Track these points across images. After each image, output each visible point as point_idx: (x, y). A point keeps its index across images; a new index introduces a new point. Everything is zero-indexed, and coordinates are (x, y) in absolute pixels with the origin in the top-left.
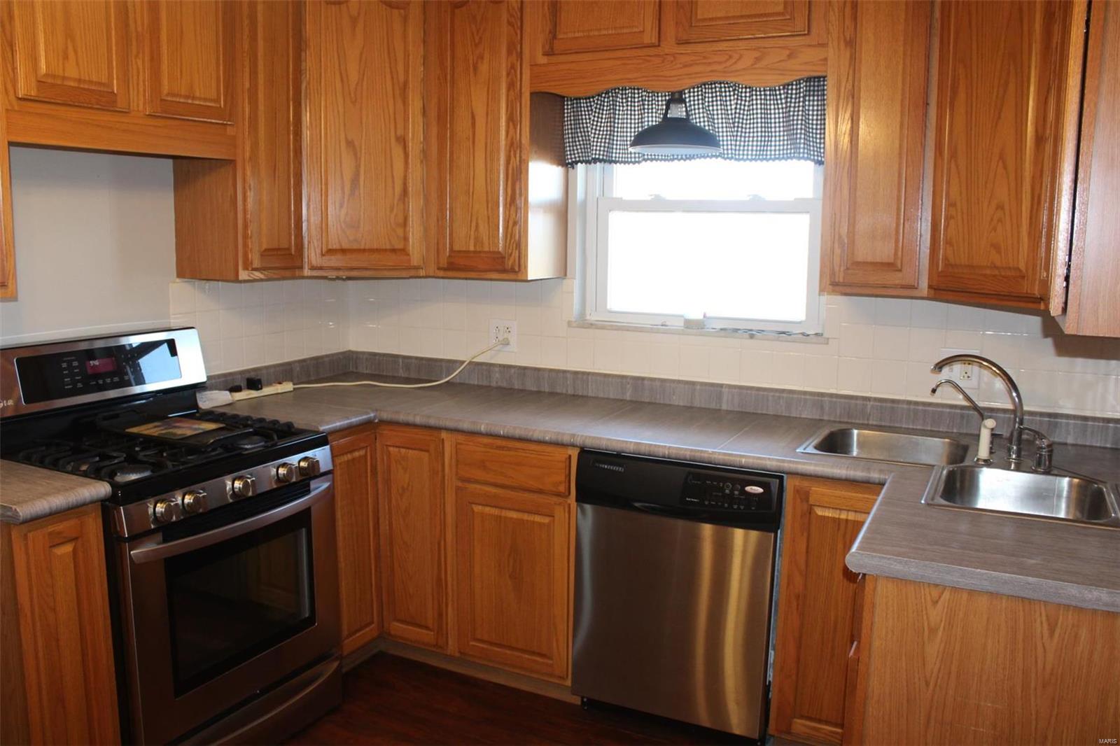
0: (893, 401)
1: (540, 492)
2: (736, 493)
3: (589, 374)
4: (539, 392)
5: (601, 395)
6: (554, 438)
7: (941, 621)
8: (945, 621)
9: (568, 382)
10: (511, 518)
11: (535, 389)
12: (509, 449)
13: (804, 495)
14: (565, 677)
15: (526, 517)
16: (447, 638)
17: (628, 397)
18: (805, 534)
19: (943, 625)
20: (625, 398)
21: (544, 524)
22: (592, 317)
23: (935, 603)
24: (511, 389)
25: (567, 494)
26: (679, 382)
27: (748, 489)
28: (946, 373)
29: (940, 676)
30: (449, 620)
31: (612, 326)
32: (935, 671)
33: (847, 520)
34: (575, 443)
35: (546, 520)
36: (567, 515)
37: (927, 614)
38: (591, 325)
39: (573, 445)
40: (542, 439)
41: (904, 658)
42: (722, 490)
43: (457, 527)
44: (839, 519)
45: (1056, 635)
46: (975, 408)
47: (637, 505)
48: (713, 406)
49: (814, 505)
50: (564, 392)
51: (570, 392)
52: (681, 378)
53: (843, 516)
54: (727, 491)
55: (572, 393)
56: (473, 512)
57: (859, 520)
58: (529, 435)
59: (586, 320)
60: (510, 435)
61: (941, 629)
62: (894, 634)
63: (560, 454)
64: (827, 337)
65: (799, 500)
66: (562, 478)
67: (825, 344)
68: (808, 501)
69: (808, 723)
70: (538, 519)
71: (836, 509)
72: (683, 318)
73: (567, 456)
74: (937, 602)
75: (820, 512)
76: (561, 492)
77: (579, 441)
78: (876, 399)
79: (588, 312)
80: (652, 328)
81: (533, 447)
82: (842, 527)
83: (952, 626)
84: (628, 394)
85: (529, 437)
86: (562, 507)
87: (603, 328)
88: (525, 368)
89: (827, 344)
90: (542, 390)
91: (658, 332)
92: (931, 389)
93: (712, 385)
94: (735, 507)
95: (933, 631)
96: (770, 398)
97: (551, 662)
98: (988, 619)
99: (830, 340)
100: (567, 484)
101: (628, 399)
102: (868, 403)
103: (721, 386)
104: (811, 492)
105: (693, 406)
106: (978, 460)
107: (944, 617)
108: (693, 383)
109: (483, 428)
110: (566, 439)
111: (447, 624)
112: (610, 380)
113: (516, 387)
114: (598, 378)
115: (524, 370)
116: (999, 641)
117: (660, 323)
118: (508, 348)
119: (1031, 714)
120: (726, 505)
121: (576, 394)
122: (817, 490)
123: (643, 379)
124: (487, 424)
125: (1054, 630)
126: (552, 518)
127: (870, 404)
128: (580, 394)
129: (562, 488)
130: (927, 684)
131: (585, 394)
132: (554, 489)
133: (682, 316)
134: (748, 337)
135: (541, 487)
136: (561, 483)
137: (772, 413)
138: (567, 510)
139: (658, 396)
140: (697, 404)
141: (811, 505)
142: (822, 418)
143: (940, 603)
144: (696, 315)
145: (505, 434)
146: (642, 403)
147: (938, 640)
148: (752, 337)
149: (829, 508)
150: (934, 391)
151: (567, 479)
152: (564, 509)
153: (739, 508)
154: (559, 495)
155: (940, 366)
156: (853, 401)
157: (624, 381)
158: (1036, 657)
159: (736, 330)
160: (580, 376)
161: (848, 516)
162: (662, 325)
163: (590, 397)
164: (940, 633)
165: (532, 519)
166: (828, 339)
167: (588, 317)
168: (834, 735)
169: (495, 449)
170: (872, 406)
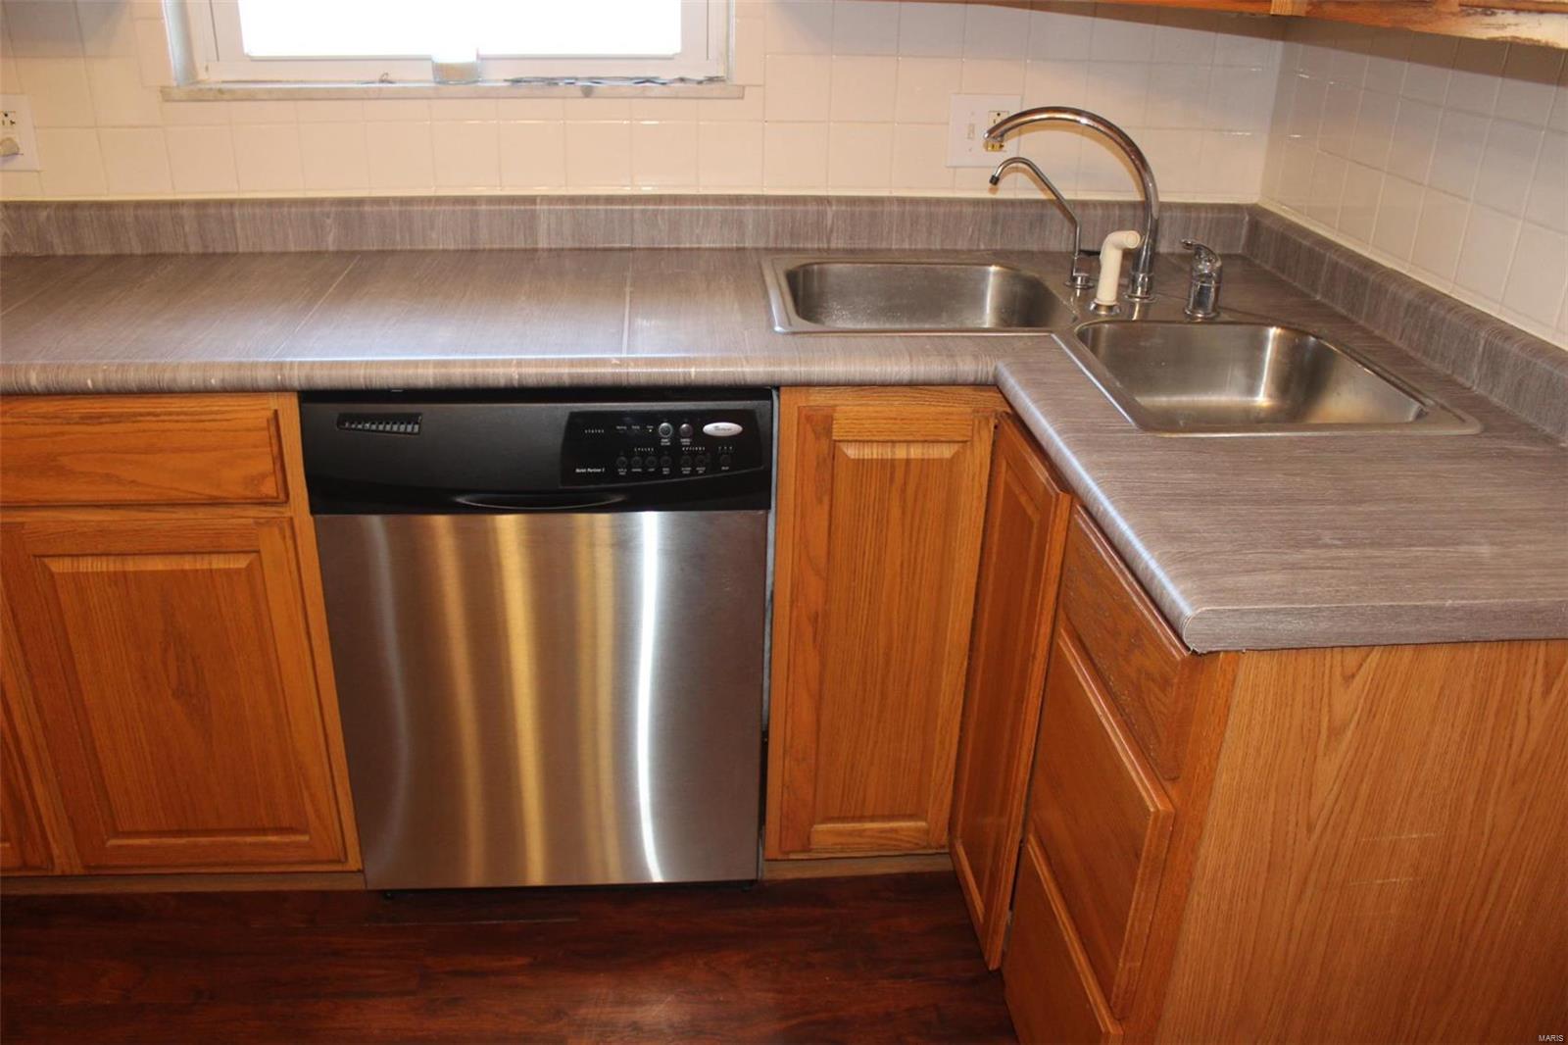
0: (872, 201)
1: (214, 502)
2: (686, 441)
3: (231, 203)
4: (117, 258)
5: (268, 248)
6: (231, 377)
7: (1356, 710)
8: (1362, 710)
9: (187, 228)
10: (153, 573)
11: (106, 250)
12: (117, 419)
13: (820, 425)
14: (343, 859)
15: (188, 564)
16: (47, 846)
17: (330, 243)
18: (826, 499)
19: (1356, 718)
20: (323, 248)
21: (238, 571)
22: (213, 75)
23: (1349, 678)
24: (47, 257)
25: (282, 496)
26: (439, 200)
27: (709, 428)
28: (1013, 146)
29: (1337, 809)
30: (43, 810)
31: (270, 91)
32: (1329, 803)
33: (908, 461)
34: (287, 383)
35: (240, 563)
36: (290, 543)
37: (1330, 706)
38: (220, 95)
39: (281, 389)
40: (201, 385)
41: (1272, 795)
42: (655, 439)
43: (15, 616)
44: (893, 460)
45: (1555, 691)
46: (1059, 203)
47: (461, 500)
48: (520, 243)
49: (840, 441)
50: (181, 250)
51: (195, 248)
52: (442, 193)
53: (901, 453)
54: (665, 442)
55: (201, 250)
56: (52, 575)
57: (931, 457)
58: (166, 378)
59: (198, 82)
60: (113, 386)
61: (1353, 726)
62: (1260, 754)
63: (252, 413)
64: (740, 83)
65: (811, 436)
66: (266, 465)
67: (738, 98)
68: (829, 431)
69: (840, 826)
70: (219, 563)
71: (887, 442)
72: (429, 65)
73: (270, 414)
74: (1353, 676)
75: (852, 452)
76: (267, 497)
77: (297, 378)
78: (840, 200)
79: (200, 64)
80: (366, 91)
81: (176, 405)
82: (899, 474)
83: (1374, 716)
84: (330, 238)
85: (164, 385)
86: (276, 531)
87: (251, 97)
88: (73, 206)
89: (742, 98)
90: (126, 251)
91: (379, 96)
92: (989, 178)
93: (512, 200)
94: (687, 470)
95: (1336, 732)
96: (637, 216)
97: (305, 838)
98: (1442, 688)
99: (747, 89)
100: (279, 475)
101: (332, 248)
102: (828, 208)
103: (532, 200)
104: (836, 415)
105: (475, 247)
106: (1098, 307)
107: (1362, 701)
108: (473, 201)
109: (34, 380)
110: (264, 377)
111: (39, 818)
112: (286, 209)
113: (60, 252)
114: (258, 211)
115: (69, 212)
116: (1453, 725)
117: (378, 78)
118: (17, 163)
119: (1483, 833)
120: (666, 471)
121: (211, 250)
122: (848, 410)
123: (360, 202)
124: (44, 367)
125: (1553, 684)
126: (254, 555)
127: (831, 211)
128: (219, 250)
129: (269, 488)
130: (1310, 828)
131: (231, 249)
132: (248, 493)
133: (428, 59)
134: (580, 93)
135: (215, 493)
136: (263, 476)
137: (642, 246)
138: (288, 533)
139: (398, 237)
140: (484, 241)
141: (835, 441)
142: (741, 245)
143: (1357, 678)
144: (458, 54)
145: (101, 385)
146: (365, 255)
147: (1343, 746)
148: (587, 92)
149: (872, 441)
150: (995, 181)
151: (278, 466)
152: (282, 530)
153: (694, 472)
154: (263, 502)
155: (999, 133)
156: (800, 208)
157: (318, 209)
158: (1512, 739)
159: (552, 82)
160: (212, 211)
161: (908, 453)
162: (382, 81)
163: (244, 254)
164: (1349, 734)
165: (206, 566)
166: (744, 87)
167: (202, 75)
168: (889, 835)
169: (77, 423)
170: (836, 215)
